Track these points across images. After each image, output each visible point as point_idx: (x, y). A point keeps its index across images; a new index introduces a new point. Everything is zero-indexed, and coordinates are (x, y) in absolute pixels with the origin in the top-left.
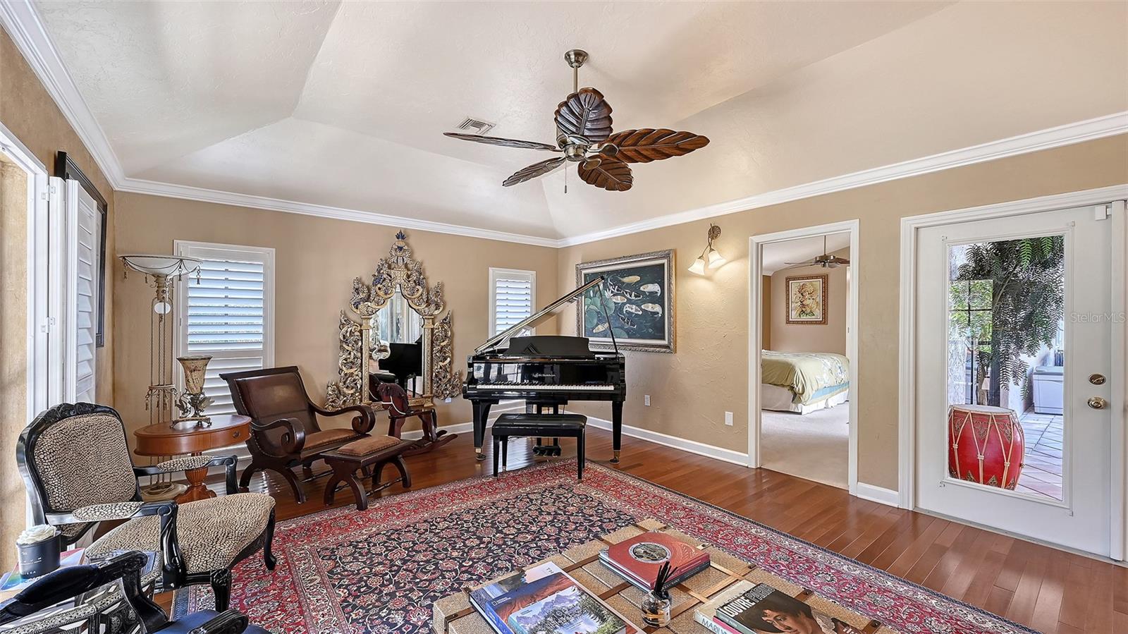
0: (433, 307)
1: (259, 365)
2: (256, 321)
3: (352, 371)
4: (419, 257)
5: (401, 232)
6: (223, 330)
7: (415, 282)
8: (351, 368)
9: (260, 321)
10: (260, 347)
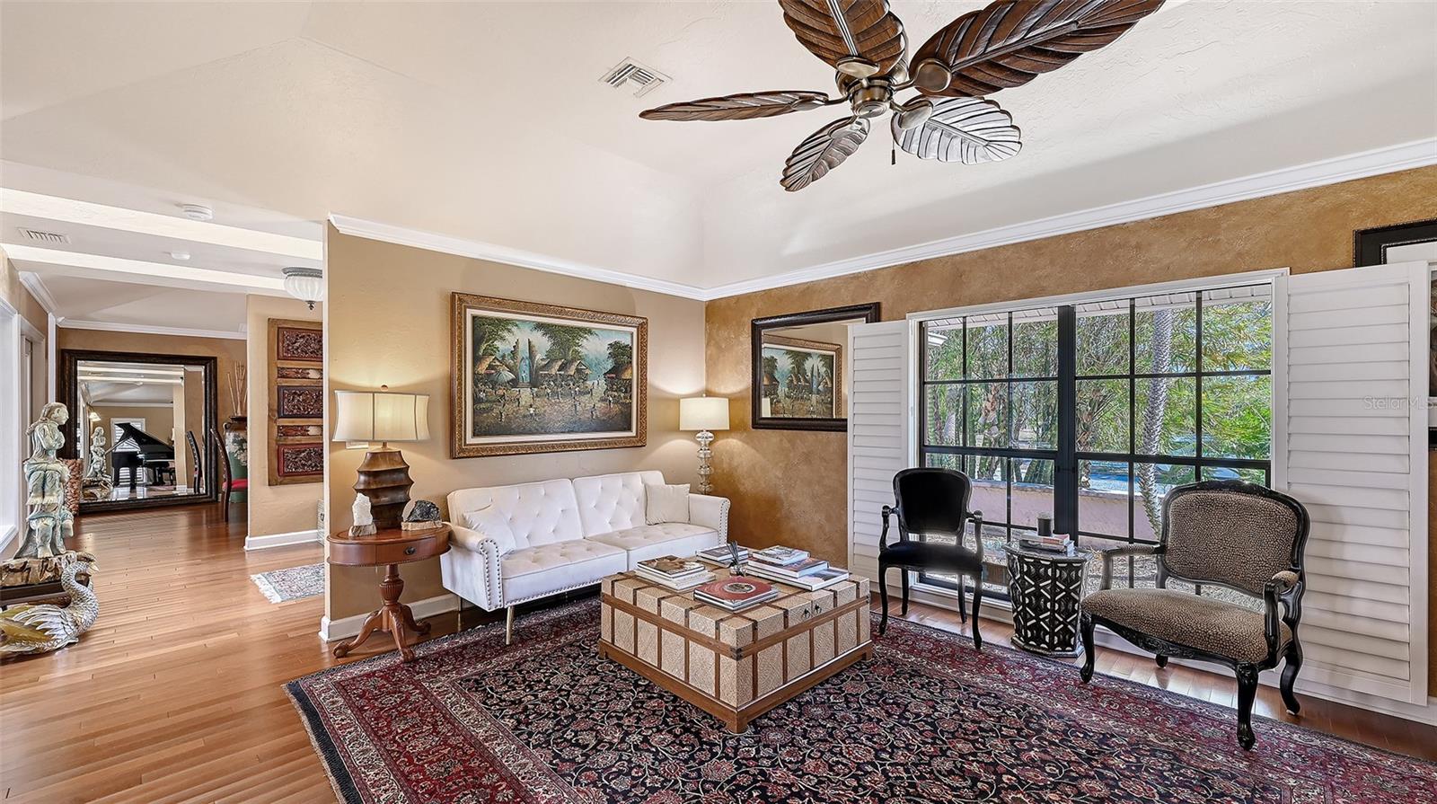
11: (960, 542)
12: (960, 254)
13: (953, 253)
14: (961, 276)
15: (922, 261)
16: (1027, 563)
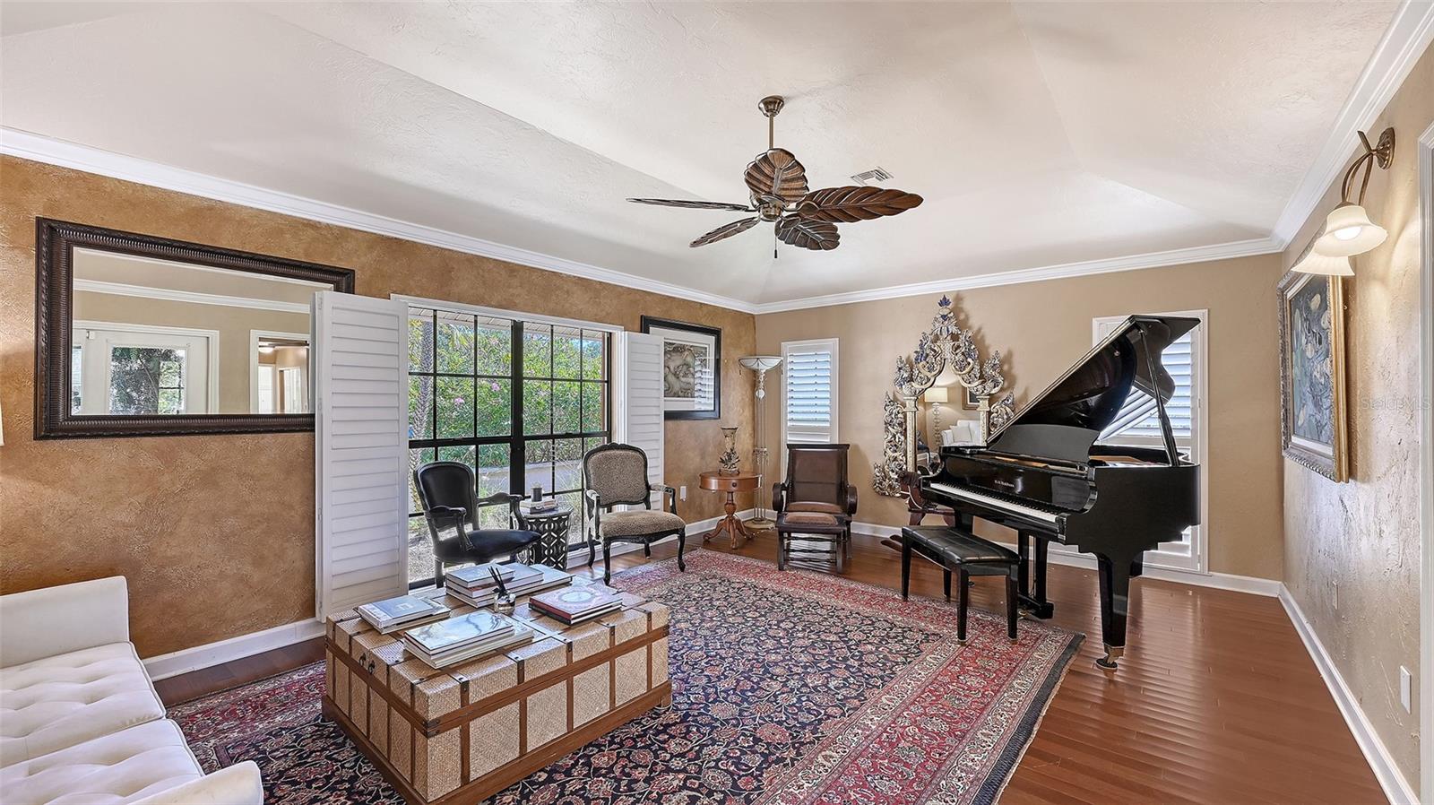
0: (989, 384)
1: (827, 441)
2: (823, 402)
3: (896, 454)
4: (975, 322)
5: (945, 298)
6: (813, 409)
7: (963, 353)
8: (896, 451)
9: (828, 402)
10: (828, 425)
11: (476, 527)
12: (450, 250)
13: (442, 246)
14: (450, 272)
15: (408, 241)
16: (530, 523)
